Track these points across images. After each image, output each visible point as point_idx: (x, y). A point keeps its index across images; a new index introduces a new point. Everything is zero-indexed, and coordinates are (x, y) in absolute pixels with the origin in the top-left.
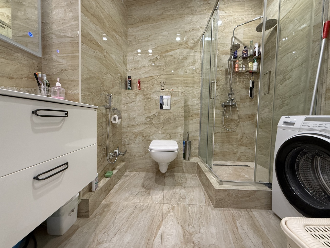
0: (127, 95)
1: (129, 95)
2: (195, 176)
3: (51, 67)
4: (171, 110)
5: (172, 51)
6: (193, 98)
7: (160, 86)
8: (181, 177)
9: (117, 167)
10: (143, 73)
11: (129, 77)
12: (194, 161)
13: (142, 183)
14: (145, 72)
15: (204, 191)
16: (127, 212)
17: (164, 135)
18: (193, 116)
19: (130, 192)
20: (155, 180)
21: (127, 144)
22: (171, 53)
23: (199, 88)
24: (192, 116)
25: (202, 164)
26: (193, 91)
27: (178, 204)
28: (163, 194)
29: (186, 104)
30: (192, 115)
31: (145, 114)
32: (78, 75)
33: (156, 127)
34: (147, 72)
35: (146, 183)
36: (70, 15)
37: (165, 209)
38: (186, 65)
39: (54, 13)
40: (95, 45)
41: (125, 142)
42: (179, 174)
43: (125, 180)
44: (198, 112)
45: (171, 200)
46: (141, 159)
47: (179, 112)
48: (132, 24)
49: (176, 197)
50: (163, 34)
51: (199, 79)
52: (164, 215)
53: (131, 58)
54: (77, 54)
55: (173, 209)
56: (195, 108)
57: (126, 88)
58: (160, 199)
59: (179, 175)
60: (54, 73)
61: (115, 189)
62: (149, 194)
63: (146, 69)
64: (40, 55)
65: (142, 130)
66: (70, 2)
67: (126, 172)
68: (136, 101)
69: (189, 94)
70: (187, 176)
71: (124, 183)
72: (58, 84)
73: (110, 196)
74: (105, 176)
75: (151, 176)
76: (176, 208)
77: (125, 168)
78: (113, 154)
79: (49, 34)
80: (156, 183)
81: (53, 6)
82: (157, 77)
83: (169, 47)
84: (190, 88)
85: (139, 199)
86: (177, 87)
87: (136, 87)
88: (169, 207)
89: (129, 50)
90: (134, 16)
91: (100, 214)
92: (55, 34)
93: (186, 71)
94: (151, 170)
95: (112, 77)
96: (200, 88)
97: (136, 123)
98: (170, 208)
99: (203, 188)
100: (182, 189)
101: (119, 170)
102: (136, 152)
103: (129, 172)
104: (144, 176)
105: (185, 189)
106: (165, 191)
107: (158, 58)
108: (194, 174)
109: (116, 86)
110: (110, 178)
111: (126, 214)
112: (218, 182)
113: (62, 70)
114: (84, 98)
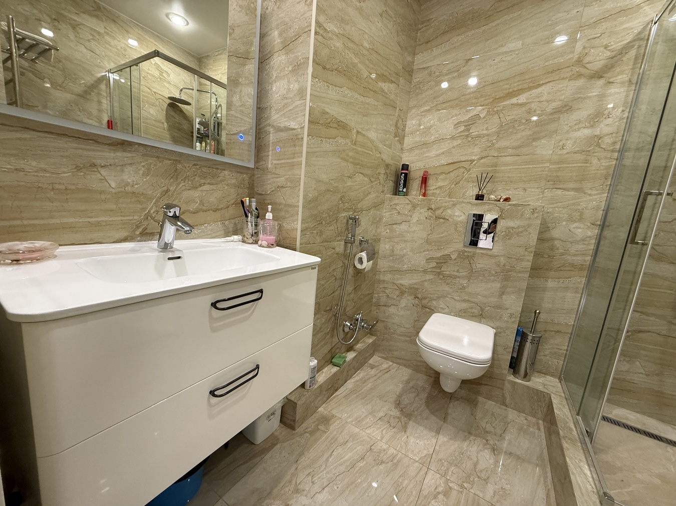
0: (394, 207)
1: (398, 208)
2: (536, 427)
3: (264, 182)
4: (493, 250)
5: (523, 92)
6: (571, 220)
7: (475, 184)
8: (493, 414)
9: (357, 347)
10: (438, 155)
11: (405, 167)
12: (541, 388)
13: (397, 394)
14: (443, 153)
15: (550, 486)
16: (353, 452)
17: (465, 305)
18: (562, 268)
19: (369, 407)
20: (427, 398)
21: (382, 304)
22: (522, 99)
23: (603, 193)
24: (559, 269)
25: (564, 407)
26: (579, 200)
27: (462, 486)
28: (434, 441)
29: (547, 235)
30: (559, 266)
31: (428, 250)
32: (298, 197)
33: (447, 284)
34: (448, 153)
35: (404, 398)
36: (295, 86)
37: (429, 485)
38: (566, 128)
39: (274, 89)
40: (335, 128)
41: (379, 299)
42: (490, 402)
43: (367, 375)
44: (585, 261)
45: (448, 469)
46: (406, 341)
47: (517, 259)
48: (427, 43)
49: (464, 465)
50: (505, 49)
51: (608, 167)
52: (421, 499)
53: (414, 122)
54: (299, 159)
55: (446, 493)
56: (573, 249)
57: (396, 192)
58: (425, 452)
59: (490, 405)
60: (268, 191)
61: (347, 389)
62: (404, 428)
63: (445, 147)
64: (252, 165)
65: (415, 284)
66: (296, 64)
67: (374, 356)
68: (412, 222)
69: (561, 209)
70: (510, 417)
71: (364, 381)
72: (269, 216)
73: (334, 400)
74: (331, 362)
75: (421, 383)
76: (454, 494)
77: (374, 349)
78: (351, 325)
79: (266, 126)
80: (428, 407)
81: (274, 77)
82: (471, 164)
83: (519, 81)
84: (567, 193)
85: (382, 431)
86: (525, 189)
87: (416, 187)
88: (438, 483)
89: (412, 103)
90: (433, 20)
91: (312, 433)
92: (273, 126)
93: (564, 145)
94: (424, 369)
95: (364, 178)
96: (606, 195)
97: (406, 266)
98: (441, 489)
99: (549, 475)
100: (486, 451)
101: (360, 353)
102: (398, 325)
103: (379, 358)
104: (405, 378)
105: (494, 453)
106: (442, 439)
107: (482, 116)
108: (534, 420)
109: (372, 193)
110: (339, 368)
111: (350, 454)
112: (599, 494)
113: (278, 187)
114: (306, 234)
